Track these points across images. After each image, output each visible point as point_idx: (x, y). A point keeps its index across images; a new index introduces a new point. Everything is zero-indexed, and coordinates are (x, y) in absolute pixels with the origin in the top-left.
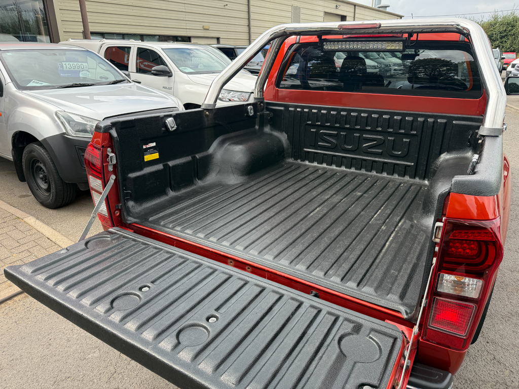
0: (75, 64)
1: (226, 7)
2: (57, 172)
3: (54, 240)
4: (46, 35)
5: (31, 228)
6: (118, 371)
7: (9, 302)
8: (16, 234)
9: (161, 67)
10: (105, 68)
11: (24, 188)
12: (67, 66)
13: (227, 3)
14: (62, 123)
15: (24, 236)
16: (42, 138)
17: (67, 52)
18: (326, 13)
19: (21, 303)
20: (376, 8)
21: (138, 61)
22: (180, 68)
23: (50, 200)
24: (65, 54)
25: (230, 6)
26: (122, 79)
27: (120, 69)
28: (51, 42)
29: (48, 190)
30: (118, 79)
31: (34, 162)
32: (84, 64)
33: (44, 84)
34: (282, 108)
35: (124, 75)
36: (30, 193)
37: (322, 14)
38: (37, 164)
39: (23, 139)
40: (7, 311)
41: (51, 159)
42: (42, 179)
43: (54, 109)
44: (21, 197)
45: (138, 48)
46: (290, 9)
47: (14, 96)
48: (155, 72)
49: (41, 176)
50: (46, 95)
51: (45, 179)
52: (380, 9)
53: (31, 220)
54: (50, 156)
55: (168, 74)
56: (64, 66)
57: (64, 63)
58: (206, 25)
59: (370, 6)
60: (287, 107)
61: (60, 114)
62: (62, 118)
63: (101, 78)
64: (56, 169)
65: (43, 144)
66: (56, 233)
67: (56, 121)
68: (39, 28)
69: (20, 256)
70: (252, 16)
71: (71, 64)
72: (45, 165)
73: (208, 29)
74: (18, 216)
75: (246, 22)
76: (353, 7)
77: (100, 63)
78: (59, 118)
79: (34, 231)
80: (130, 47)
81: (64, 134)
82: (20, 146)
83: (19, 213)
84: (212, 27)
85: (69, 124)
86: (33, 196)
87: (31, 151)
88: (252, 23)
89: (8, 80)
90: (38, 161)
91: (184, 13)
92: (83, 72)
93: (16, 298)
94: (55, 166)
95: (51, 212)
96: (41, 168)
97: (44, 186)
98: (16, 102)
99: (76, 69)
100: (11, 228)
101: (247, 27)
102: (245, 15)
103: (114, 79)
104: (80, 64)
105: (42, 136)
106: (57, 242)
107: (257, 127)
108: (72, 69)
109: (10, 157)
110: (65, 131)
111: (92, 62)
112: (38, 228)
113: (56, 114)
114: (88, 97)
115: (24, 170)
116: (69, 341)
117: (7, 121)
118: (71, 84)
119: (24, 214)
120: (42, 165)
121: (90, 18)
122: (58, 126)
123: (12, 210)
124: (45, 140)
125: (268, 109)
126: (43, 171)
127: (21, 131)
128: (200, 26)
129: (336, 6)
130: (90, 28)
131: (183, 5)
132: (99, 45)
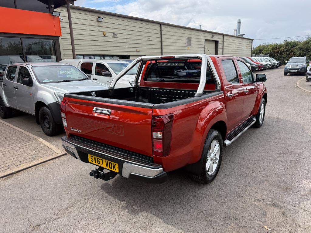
0: (65, 71)
1: (149, 40)
2: (53, 119)
3: (50, 147)
4: (54, 55)
5: (40, 143)
6: (69, 189)
7: (30, 169)
8: (34, 145)
9: (107, 72)
10: (79, 73)
11: (38, 128)
12: (62, 72)
13: (149, 37)
14: (57, 97)
15: (37, 145)
16: (48, 104)
17: (62, 67)
18: (206, 40)
19: (35, 169)
20: (237, 36)
21: (96, 70)
22: (116, 73)
23: (50, 132)
24: (61, 67)
25: (151, 39)
26: (86, 78)
27: (85, 73)
28: (57, 62)
29: (49, 128)
30: (84, 78)
31: (44, 114)
32: (69, 71)
33: (51, 81)
34: (146, 89)
35: (87, 76)
36: (41, 130)
37: (204, 41)
38: (45, 116)
39: (40, 105)
40: (29, 171)
41: (51, 114)
42: (47, 122)
43: (53, 91)
44: (37, 132)
45: (97, 63)
46: (185, 39)
47: (37, 86)
48: (103, 75)
49: (47, 121)
50: (51, 86)
51: (48, 123)
52: (240, 36)
53: (41, 140)
54: (51, 112)
55: (110, 75)
56: (60, 73)
57: (60, 71)
58: (138, 49)
59: (234, 35)
60: (148, 88)
61: (56, 93)
62: (57, 95)
63: (79, 77)
64: (53, 118)
65: (48, 106)
66: (51, 145)
67: (55, 97)
68: (51, 51)
69: (35, 153)
70: (163, 44)
71: (63, 71)
72: (48, 116)
73: (139, 51)
74: (35, 138)
75: (160, 47)
76: (222, 36)
77: (77, 71)
78: (56, 95)
79: (42, 144)
80: (93, 63)
81: (57, 102)
82: (39, 108)
83: (36, 137)
84: (141, 50)
85: (60, 98)
86: (43, 131)
87: (43, 110)
88: (163, 47)
89: (35, 79)
90: (46, 115)
91: (126, 44)
92: (69, 75)
93: (32, 167)
94: (52, 116)
95: (50, 137)
96: (47, 118)
97: (47, 126)
98: (37, 89)
99: (66, 74)
100: (32, 142)
101: (160, 49)
102: (160, 43)
103: (83, 78)
104: (67, 71)
105: (48, 103)
106: (51, 148)
107: (135, 97)
108: (64, 74)
109: (33, 113)
110: (57, 101)
111: (73, 70)
112: (44, 143)
113: (54, 93)
114: (73, 86)
115: (39, 119)
116: (52, 180)
117: (34, 97)
118: (62, 80)
119: (38, 137)
120: (47, 116)
121: (76, 47)
122: (55, 99)
123: (33, 136)
124: (49, 104)
125: (141, 90)
126: (48, 119)
127: (39, 101)
128: (134, 50)
129: (212, 36)
130: (76, 52)
131: (126, 39)
132: (78, 62)
